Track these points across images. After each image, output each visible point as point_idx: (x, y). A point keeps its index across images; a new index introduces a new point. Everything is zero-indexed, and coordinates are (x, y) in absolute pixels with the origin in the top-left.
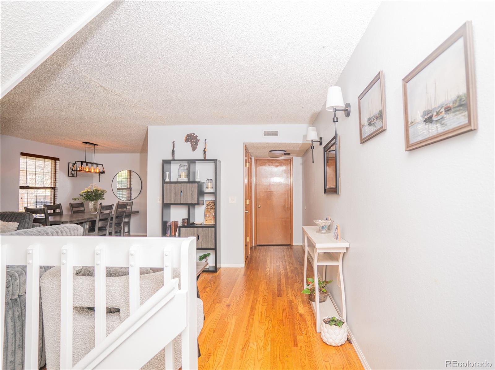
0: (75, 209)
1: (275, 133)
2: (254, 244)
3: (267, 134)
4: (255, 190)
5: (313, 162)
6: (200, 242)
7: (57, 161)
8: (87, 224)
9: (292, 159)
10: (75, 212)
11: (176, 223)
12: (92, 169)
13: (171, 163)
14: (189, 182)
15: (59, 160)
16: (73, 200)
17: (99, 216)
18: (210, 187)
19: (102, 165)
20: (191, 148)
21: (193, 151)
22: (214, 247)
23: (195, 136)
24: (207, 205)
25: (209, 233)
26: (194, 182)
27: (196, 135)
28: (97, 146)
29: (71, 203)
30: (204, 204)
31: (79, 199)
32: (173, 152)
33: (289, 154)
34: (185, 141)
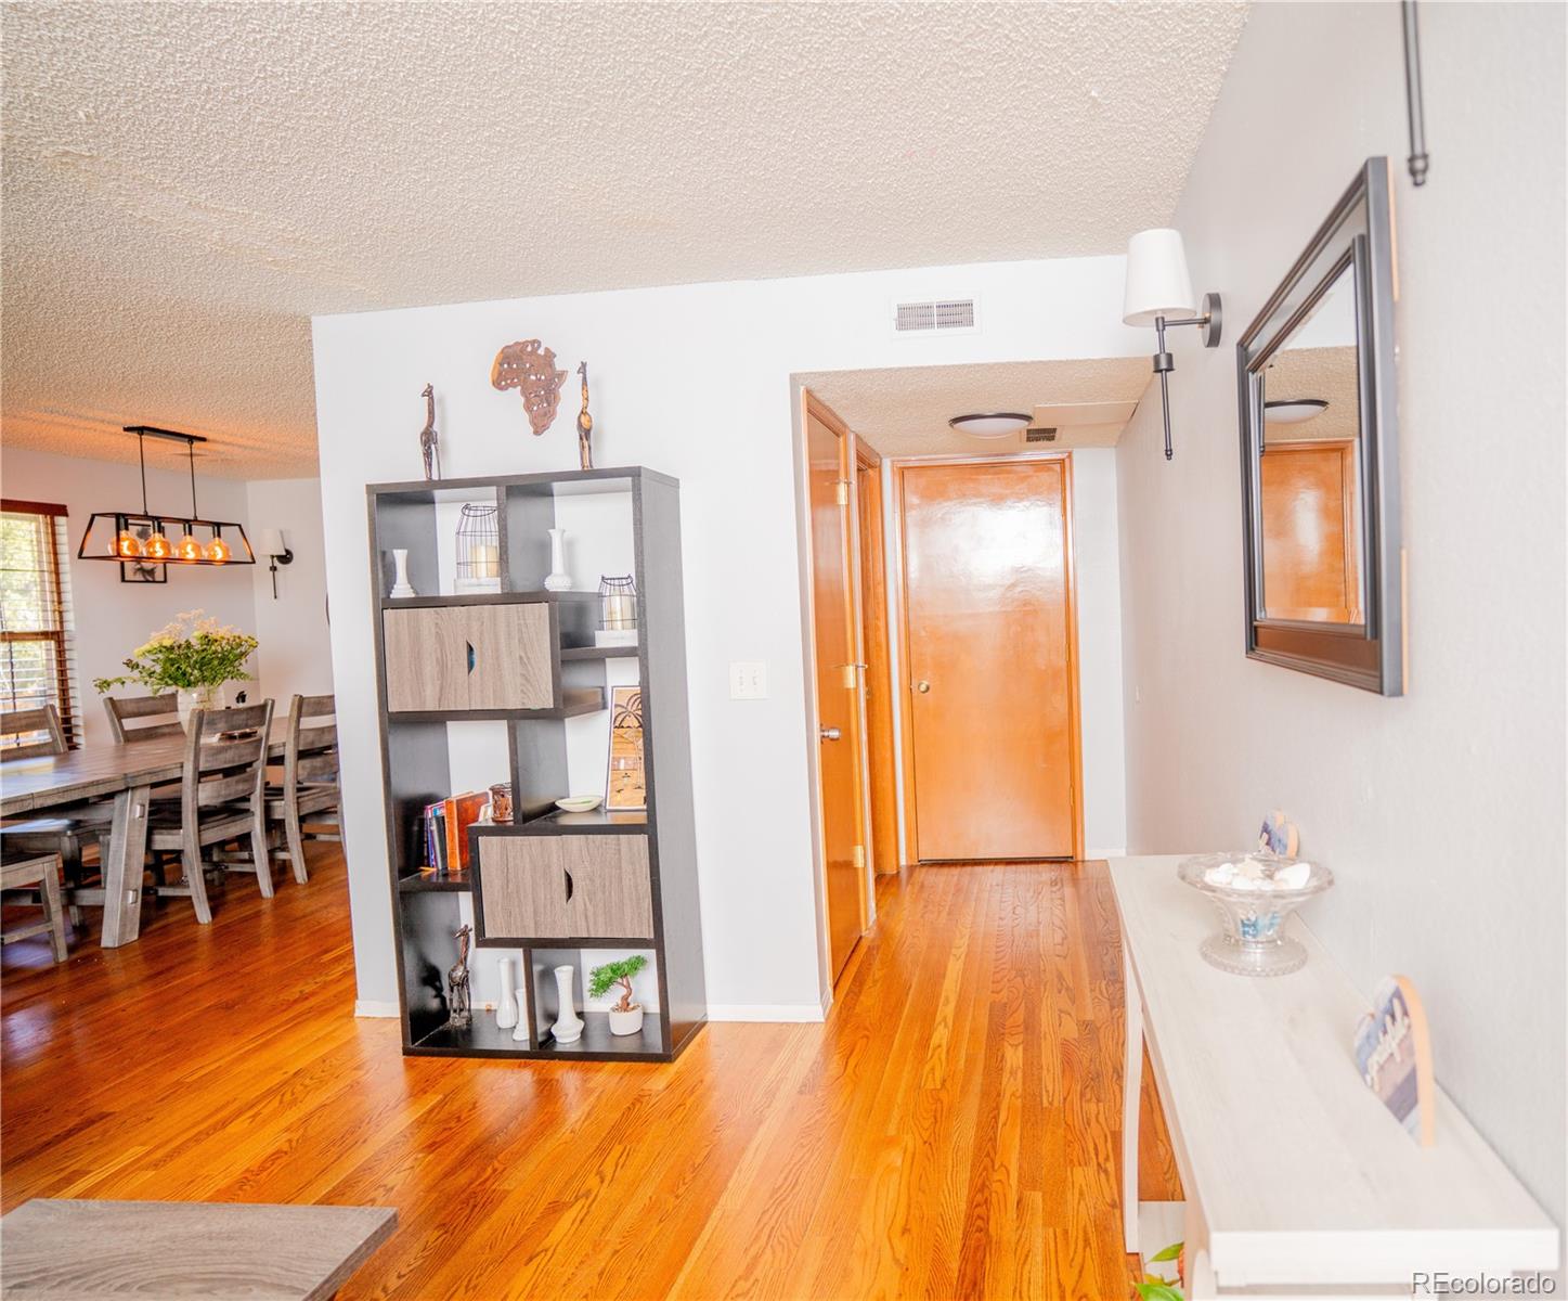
0: (130, 724)
1: (956, 314)
2: (909, 856)
3: (912, 317)
4: (902, 611)
5: (1169, 454)
6: (580, 907)
7: (60, 520)
8: (136, 801)
9: (1067, 461)
10: (131, 737)
11: (466, 810)
12: (189, 548)
13: (430, 501)
14: (510, 598)
15: (67, 515)
16: (98, 689)
17: (192, 758)
18: (618, 616)
19: (240, 526)
20: (526, 416)
21: (537, 433)
22: (648, 933)
23: (541, 352)
24: (620, 710)
25: (620, 860)
26: (538, 596)
27: (547, 349)
28: (202, 444)
29: (111, 699)
30: (604, 707)
31: (123, 683)
32: (428, 438)
33: (1047, 434)
34: (497, 384)
